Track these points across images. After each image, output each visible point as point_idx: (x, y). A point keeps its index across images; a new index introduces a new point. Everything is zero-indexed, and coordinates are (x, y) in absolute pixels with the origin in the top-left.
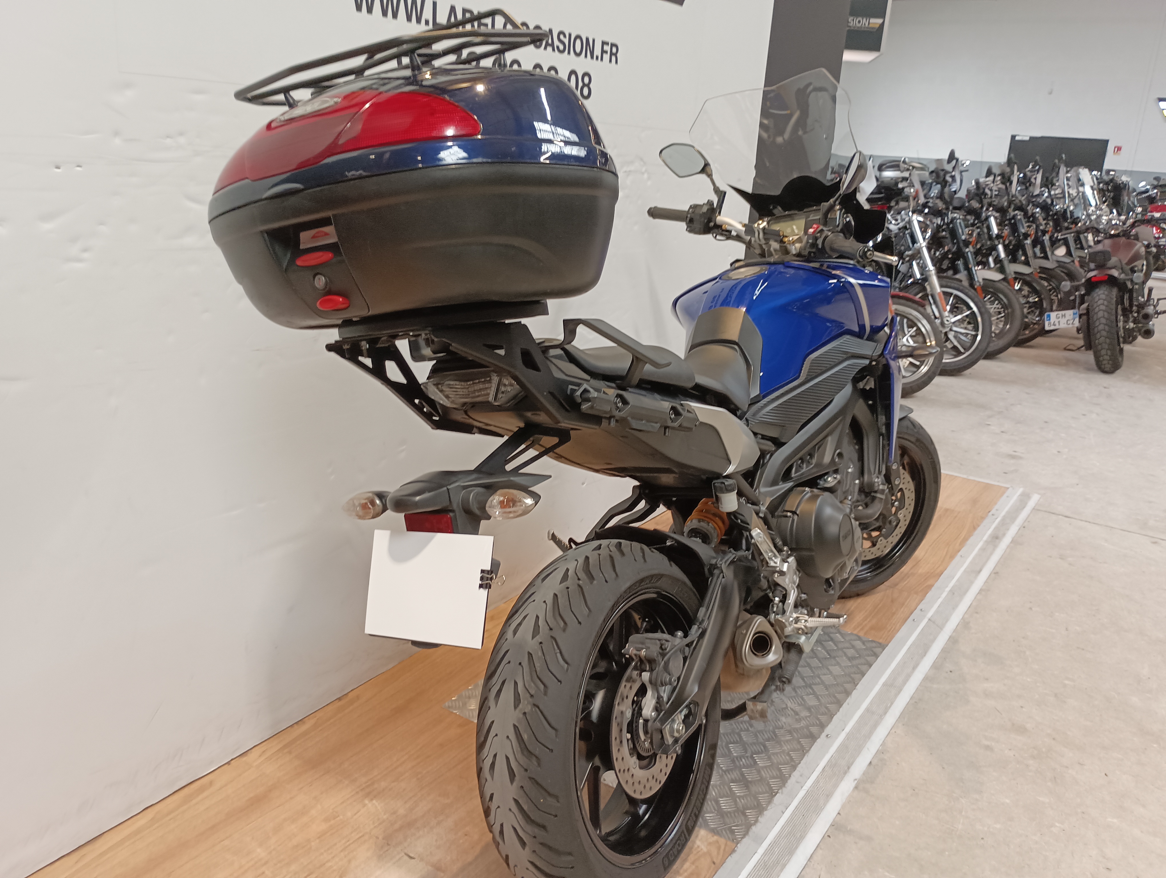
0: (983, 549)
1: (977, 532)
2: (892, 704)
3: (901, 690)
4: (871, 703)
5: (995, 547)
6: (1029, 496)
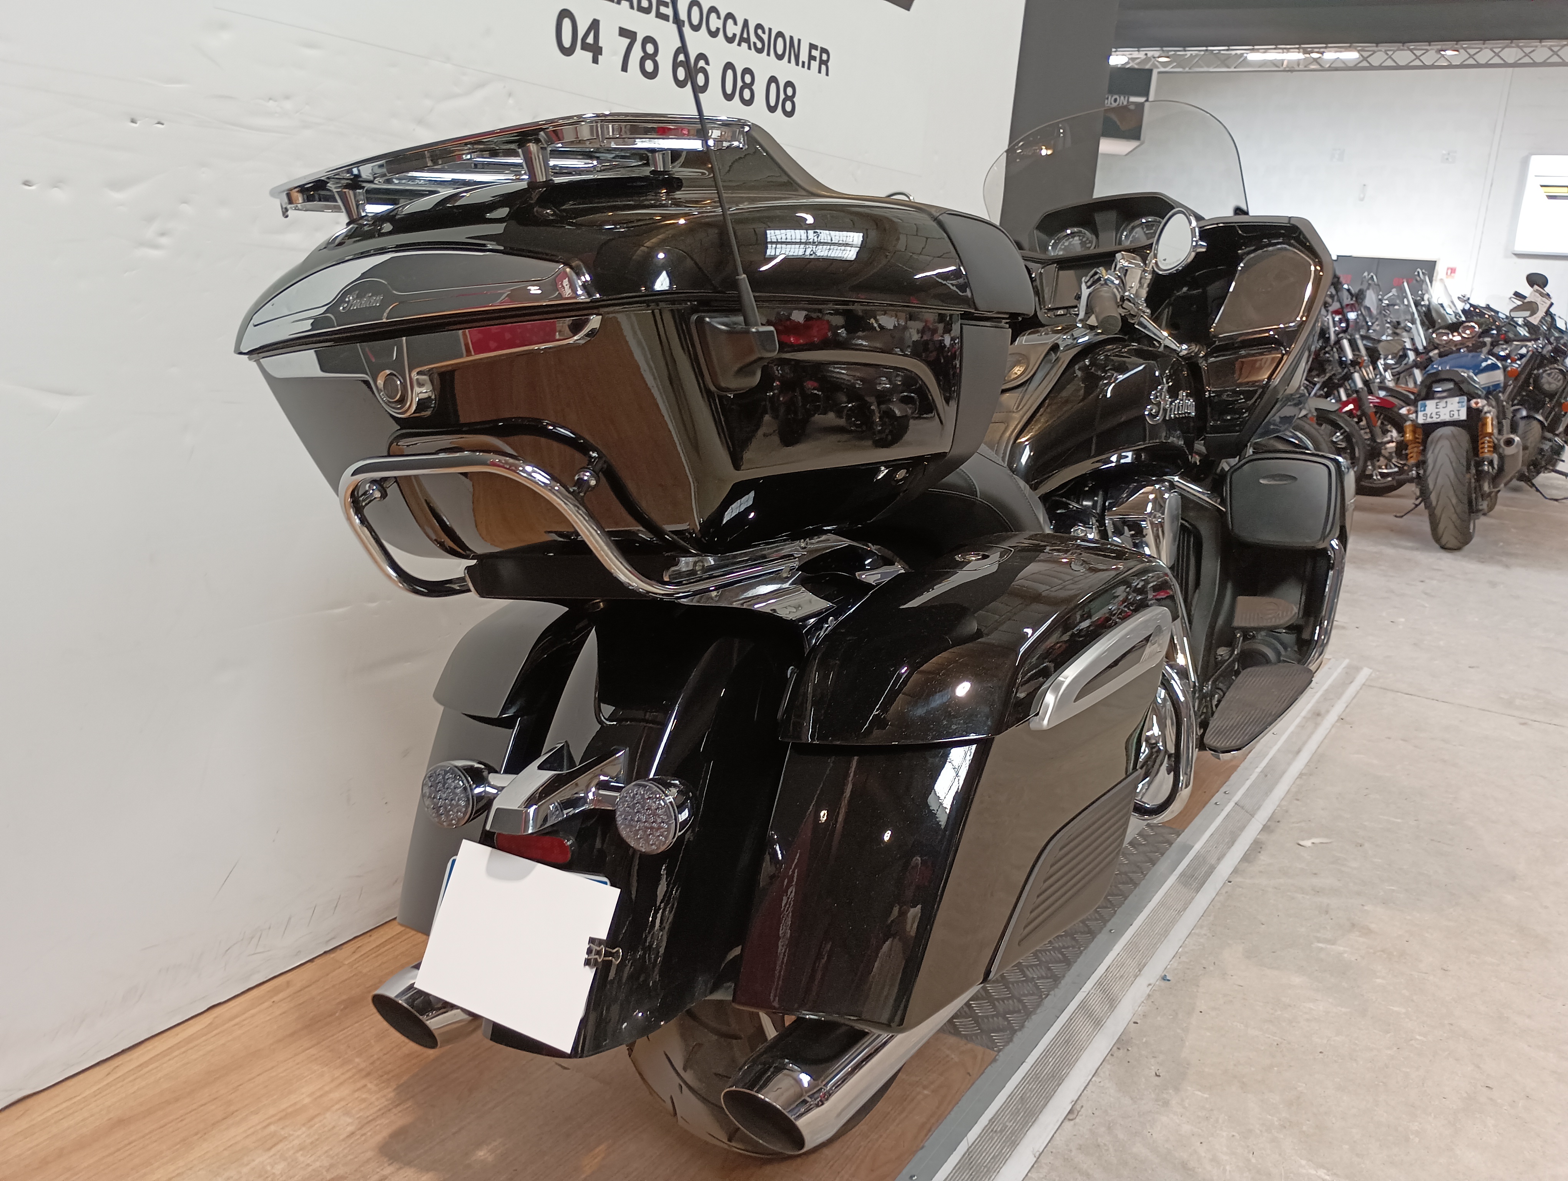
0: (1301, 726)
6: (1358, 669)
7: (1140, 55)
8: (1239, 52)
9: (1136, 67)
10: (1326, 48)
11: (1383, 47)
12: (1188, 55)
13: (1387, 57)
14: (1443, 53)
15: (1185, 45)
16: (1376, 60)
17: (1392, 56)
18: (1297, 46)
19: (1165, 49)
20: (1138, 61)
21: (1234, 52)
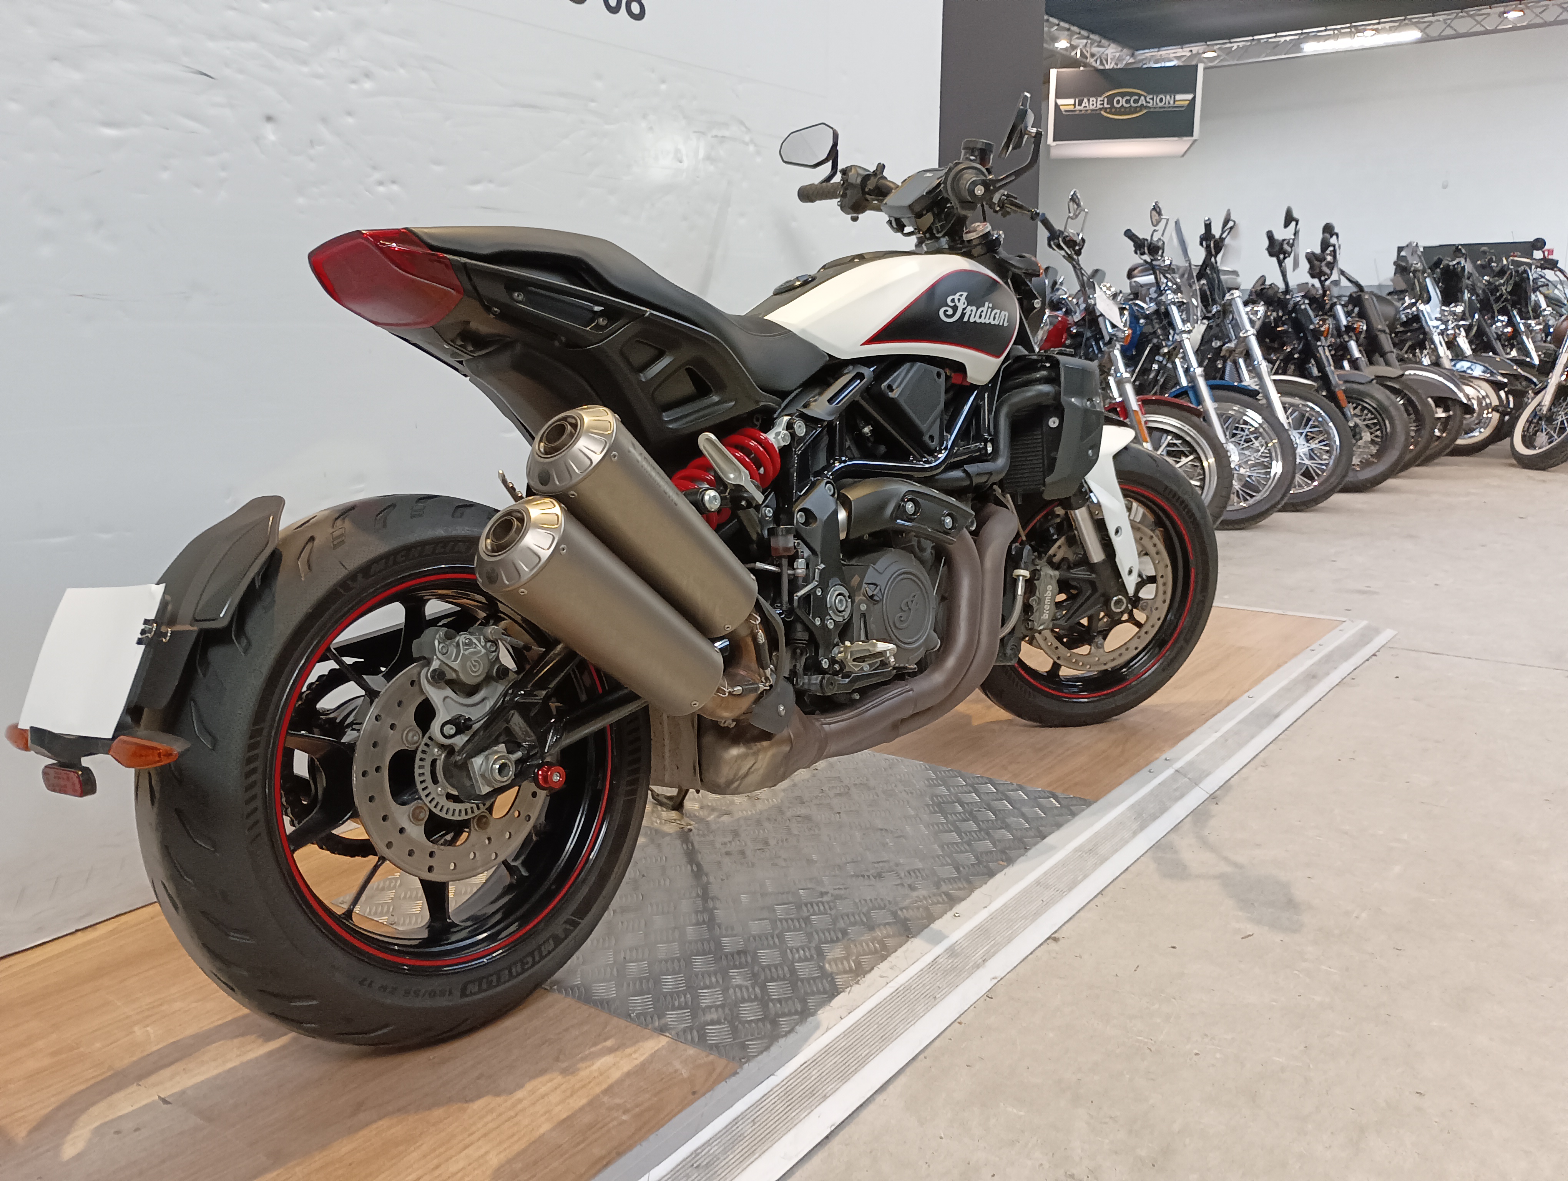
0: (1287, 689)
1: (1281, 669)
2: (1085, 877)
3: (1106, 859)
4: (1045, 874)
5: (1309, 688)
6: (1377, 631)
7: (1184, 52)
8: (1288, 38)
9: (1181, 64)
10: (1379, 23)
11: (1441, 17)
12: (1235, 46)
13: (1445, 26)
14: (1505, 15)
15: (1231, 35)
16: (1434, 32)
17: (1452, 25)
18: (1348, 25)
19: (1208, 43)
20: (1183, 59)
21: (1282, 39)
